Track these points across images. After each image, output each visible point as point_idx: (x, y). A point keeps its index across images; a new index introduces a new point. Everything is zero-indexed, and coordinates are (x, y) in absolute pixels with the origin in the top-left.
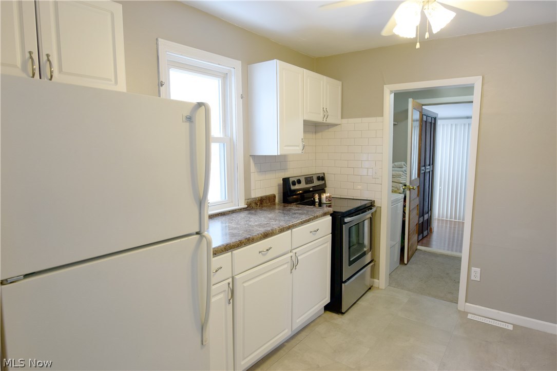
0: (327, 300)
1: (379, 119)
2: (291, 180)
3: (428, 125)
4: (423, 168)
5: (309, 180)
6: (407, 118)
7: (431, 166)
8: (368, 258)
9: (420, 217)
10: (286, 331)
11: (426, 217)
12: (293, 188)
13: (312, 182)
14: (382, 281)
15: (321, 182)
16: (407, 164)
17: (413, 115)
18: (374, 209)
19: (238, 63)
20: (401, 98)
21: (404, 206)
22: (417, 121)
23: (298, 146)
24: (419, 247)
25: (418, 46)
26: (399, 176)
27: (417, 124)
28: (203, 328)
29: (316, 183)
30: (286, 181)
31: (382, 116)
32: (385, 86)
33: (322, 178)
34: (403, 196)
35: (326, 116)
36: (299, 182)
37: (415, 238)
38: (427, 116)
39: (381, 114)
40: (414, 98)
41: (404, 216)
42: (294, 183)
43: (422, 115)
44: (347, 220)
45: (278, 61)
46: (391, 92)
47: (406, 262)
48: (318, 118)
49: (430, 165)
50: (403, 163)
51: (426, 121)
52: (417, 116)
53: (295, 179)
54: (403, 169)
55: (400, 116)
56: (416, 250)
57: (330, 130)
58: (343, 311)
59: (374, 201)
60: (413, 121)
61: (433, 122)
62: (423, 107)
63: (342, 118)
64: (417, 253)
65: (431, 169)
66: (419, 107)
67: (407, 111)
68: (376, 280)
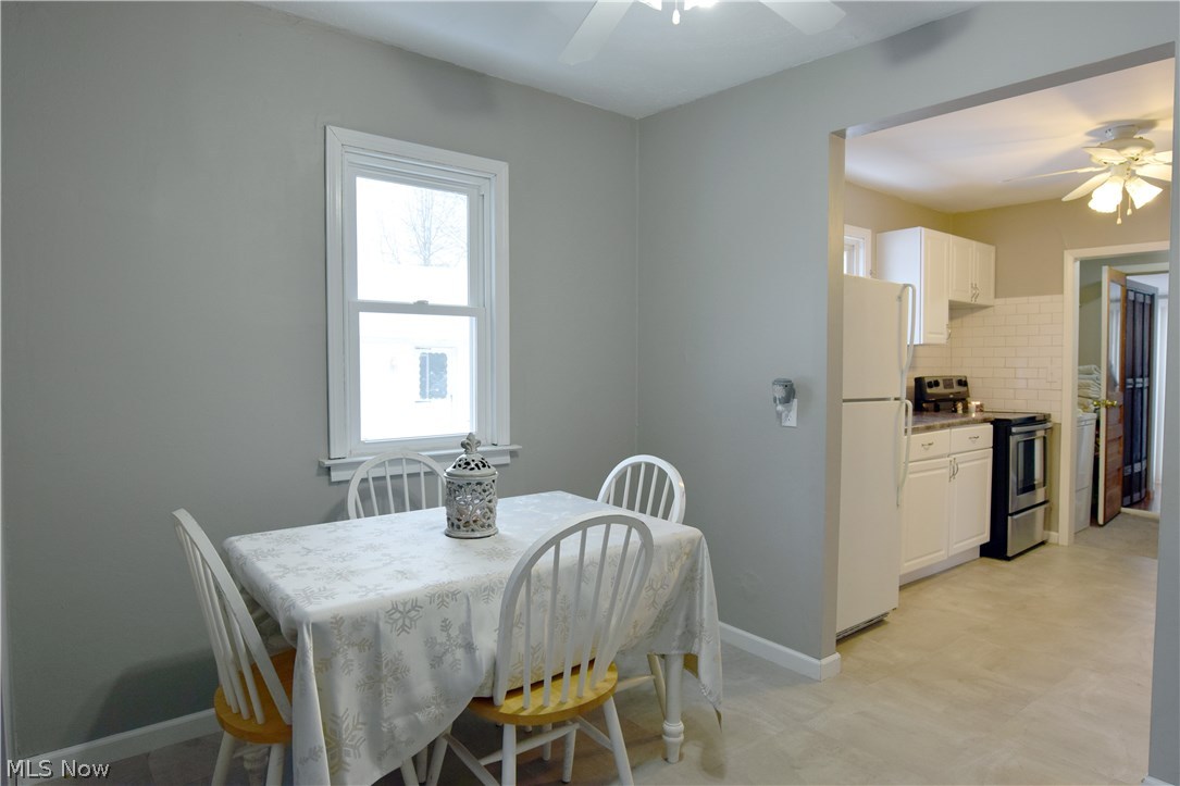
0: (986, 538)
1: (1056, 297)
2: (927, 380)
3: (1138, 307)
4: (1130, 380)
5: (948, 383)
6: (1099, 295)
7: (1146, 380)
8: (1040, 495)
9: (1125, 464)
10: (942, 553)
11: (1137, 467)
12: (929, 391)
13: (951, 386)
14: (1062, 534)
15: (962, 389)
16: (1100, 367)
17: (1110, 292)
18: (1049, 425)
19: (867, 233)
20: (1089, 267)
21: (1097, 436)
22: (1117, 301)
23: (942, 334)
24: (1123, 509)
25: (1119, 221)
26: (1088, 386)
27: (1117, 307)
28: (898, 489)
29: (957, 389)
30: (919, 381)
31: (1062, 292)
32: (1065, 252)
33: (963, 383)
34: (1095, 415)
35: (975, 296)
36: (936, 384)
37: (1117, 490)
38: (1136, 293)
39: (1061, 291)
40: (1110, 265)
41: (1097, 449)
42: (930, 385)
43: (1126, 292)
44: (1014, 430)
45: (923, 229)
46: (1076, 260)
47: (1101, 521)
48: (965, 298)
49: (1142, 376)
50: (1093, 366)
51: (1134, 301)
52: (1117, 292)
53: (932, 380)
54: (1094, 376)
55: (1090, 292)
56: (1119, 512)
57: (976, 314)
58: (1009, 554)
59: (1049, 415)
60: (1111, 301)
61: (1148, 301)
62: (1128, 278)
63: (996, 297)
64: (1119, 517)
65: (1146, 385)
66: (1121, 279)
67: (1099, 284)
68: (1053, 533)
